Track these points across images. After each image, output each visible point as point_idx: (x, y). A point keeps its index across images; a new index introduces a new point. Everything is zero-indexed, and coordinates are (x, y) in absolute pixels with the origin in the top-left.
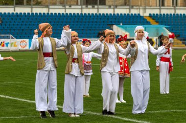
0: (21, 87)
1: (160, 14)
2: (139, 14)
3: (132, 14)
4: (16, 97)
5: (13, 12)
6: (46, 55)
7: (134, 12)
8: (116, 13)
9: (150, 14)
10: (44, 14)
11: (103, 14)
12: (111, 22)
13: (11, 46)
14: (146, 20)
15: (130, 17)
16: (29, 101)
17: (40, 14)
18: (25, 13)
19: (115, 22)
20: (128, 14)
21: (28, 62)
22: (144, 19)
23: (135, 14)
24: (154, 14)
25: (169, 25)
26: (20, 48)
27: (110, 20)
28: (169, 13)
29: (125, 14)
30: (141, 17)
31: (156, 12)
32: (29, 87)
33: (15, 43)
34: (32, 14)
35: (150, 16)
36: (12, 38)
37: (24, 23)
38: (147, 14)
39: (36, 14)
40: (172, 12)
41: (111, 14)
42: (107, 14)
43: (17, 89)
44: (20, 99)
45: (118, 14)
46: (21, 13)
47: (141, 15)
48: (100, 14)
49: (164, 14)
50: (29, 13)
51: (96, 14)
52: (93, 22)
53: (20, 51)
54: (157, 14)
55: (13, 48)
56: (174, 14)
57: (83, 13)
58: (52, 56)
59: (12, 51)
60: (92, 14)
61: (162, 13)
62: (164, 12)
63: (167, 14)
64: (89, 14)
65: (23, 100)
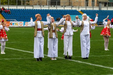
0: (20, 44)
1: (86, 10)
2: (76, 10)
3: (73, 10)
4: (17, 49)
5: (16, 8)
6: (39, 30)
7: (74, 9)
8: (65, 9)
9: (81, 10)
10: (31, 9)
11: (59, 10)
12: (63, 14)
13: (15, 25)
14: (79, 13)
15: (72, 11)
16: (24, 51)
17: (29, 9)
18: (22, 9)
19: (65, 14)
20: (71, 10)
21: (24, 33)
22: (78, 12)
23: (74, 10)
24: (83, 10)
25: (90, 15)
26: (19, 26)
27: (62, 13)
28: (90, 10)
29: (69, 10)
30: (77, 11)
31: (84, 9)
32: (24, 44)
33: (17, 23)
34: (25, 9)
35: (81, 11)
36: (16, 21)
37: (22, 14)
38: (80, 10)
39: (27, 9)
40: (92, 9)
41: (62, 10)
42: (61, 10)
43: (18, 45)
44: (19, 50)
45: (66, 10)
46: (20, 9)
47: (77, 10)
48: (57, 10)
49: (88, 10)
50: (24, 9)
51: (56, 10)
52: (54, 14)
53: (19, 27)
54: (85, 10)
55: (16, 26)
56: (93, 10)
57: (50, 9)
58: (42, 30)
59: (16, 27)
60: (54, 10)
61: (87, 9)
62: (88, 9)
63: (89, 10)
64: (52, 10)
65: (21, 50)
